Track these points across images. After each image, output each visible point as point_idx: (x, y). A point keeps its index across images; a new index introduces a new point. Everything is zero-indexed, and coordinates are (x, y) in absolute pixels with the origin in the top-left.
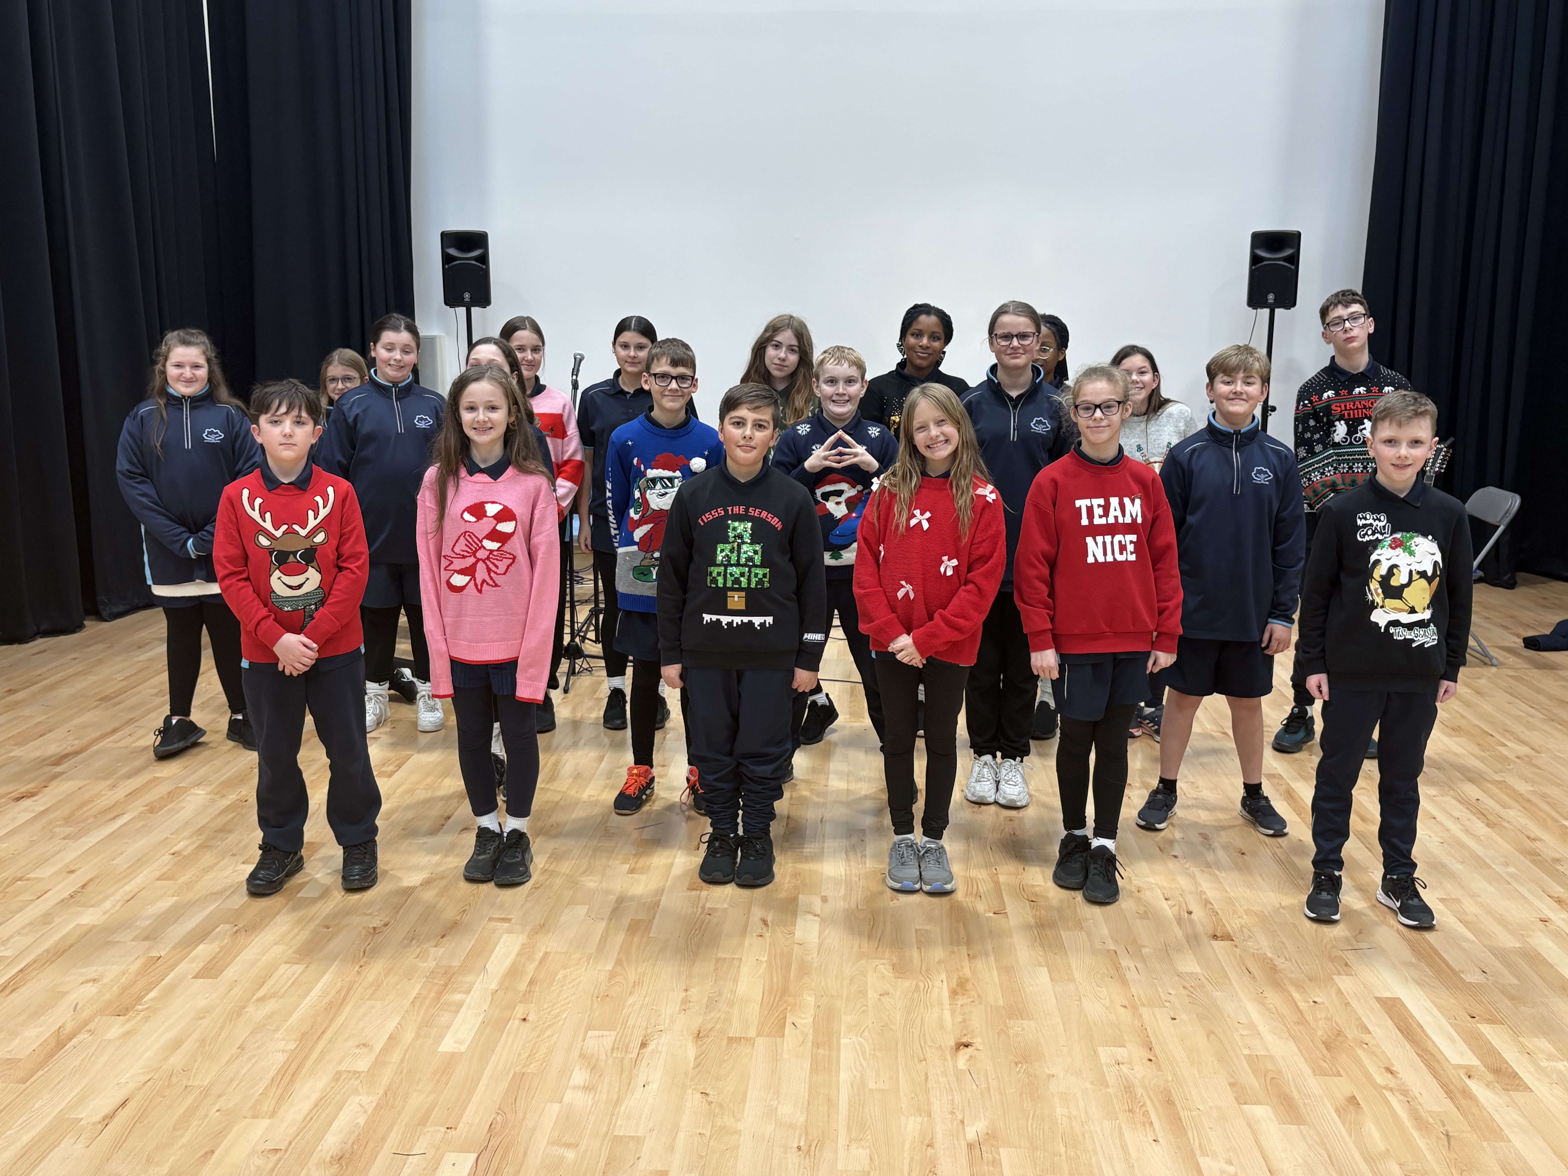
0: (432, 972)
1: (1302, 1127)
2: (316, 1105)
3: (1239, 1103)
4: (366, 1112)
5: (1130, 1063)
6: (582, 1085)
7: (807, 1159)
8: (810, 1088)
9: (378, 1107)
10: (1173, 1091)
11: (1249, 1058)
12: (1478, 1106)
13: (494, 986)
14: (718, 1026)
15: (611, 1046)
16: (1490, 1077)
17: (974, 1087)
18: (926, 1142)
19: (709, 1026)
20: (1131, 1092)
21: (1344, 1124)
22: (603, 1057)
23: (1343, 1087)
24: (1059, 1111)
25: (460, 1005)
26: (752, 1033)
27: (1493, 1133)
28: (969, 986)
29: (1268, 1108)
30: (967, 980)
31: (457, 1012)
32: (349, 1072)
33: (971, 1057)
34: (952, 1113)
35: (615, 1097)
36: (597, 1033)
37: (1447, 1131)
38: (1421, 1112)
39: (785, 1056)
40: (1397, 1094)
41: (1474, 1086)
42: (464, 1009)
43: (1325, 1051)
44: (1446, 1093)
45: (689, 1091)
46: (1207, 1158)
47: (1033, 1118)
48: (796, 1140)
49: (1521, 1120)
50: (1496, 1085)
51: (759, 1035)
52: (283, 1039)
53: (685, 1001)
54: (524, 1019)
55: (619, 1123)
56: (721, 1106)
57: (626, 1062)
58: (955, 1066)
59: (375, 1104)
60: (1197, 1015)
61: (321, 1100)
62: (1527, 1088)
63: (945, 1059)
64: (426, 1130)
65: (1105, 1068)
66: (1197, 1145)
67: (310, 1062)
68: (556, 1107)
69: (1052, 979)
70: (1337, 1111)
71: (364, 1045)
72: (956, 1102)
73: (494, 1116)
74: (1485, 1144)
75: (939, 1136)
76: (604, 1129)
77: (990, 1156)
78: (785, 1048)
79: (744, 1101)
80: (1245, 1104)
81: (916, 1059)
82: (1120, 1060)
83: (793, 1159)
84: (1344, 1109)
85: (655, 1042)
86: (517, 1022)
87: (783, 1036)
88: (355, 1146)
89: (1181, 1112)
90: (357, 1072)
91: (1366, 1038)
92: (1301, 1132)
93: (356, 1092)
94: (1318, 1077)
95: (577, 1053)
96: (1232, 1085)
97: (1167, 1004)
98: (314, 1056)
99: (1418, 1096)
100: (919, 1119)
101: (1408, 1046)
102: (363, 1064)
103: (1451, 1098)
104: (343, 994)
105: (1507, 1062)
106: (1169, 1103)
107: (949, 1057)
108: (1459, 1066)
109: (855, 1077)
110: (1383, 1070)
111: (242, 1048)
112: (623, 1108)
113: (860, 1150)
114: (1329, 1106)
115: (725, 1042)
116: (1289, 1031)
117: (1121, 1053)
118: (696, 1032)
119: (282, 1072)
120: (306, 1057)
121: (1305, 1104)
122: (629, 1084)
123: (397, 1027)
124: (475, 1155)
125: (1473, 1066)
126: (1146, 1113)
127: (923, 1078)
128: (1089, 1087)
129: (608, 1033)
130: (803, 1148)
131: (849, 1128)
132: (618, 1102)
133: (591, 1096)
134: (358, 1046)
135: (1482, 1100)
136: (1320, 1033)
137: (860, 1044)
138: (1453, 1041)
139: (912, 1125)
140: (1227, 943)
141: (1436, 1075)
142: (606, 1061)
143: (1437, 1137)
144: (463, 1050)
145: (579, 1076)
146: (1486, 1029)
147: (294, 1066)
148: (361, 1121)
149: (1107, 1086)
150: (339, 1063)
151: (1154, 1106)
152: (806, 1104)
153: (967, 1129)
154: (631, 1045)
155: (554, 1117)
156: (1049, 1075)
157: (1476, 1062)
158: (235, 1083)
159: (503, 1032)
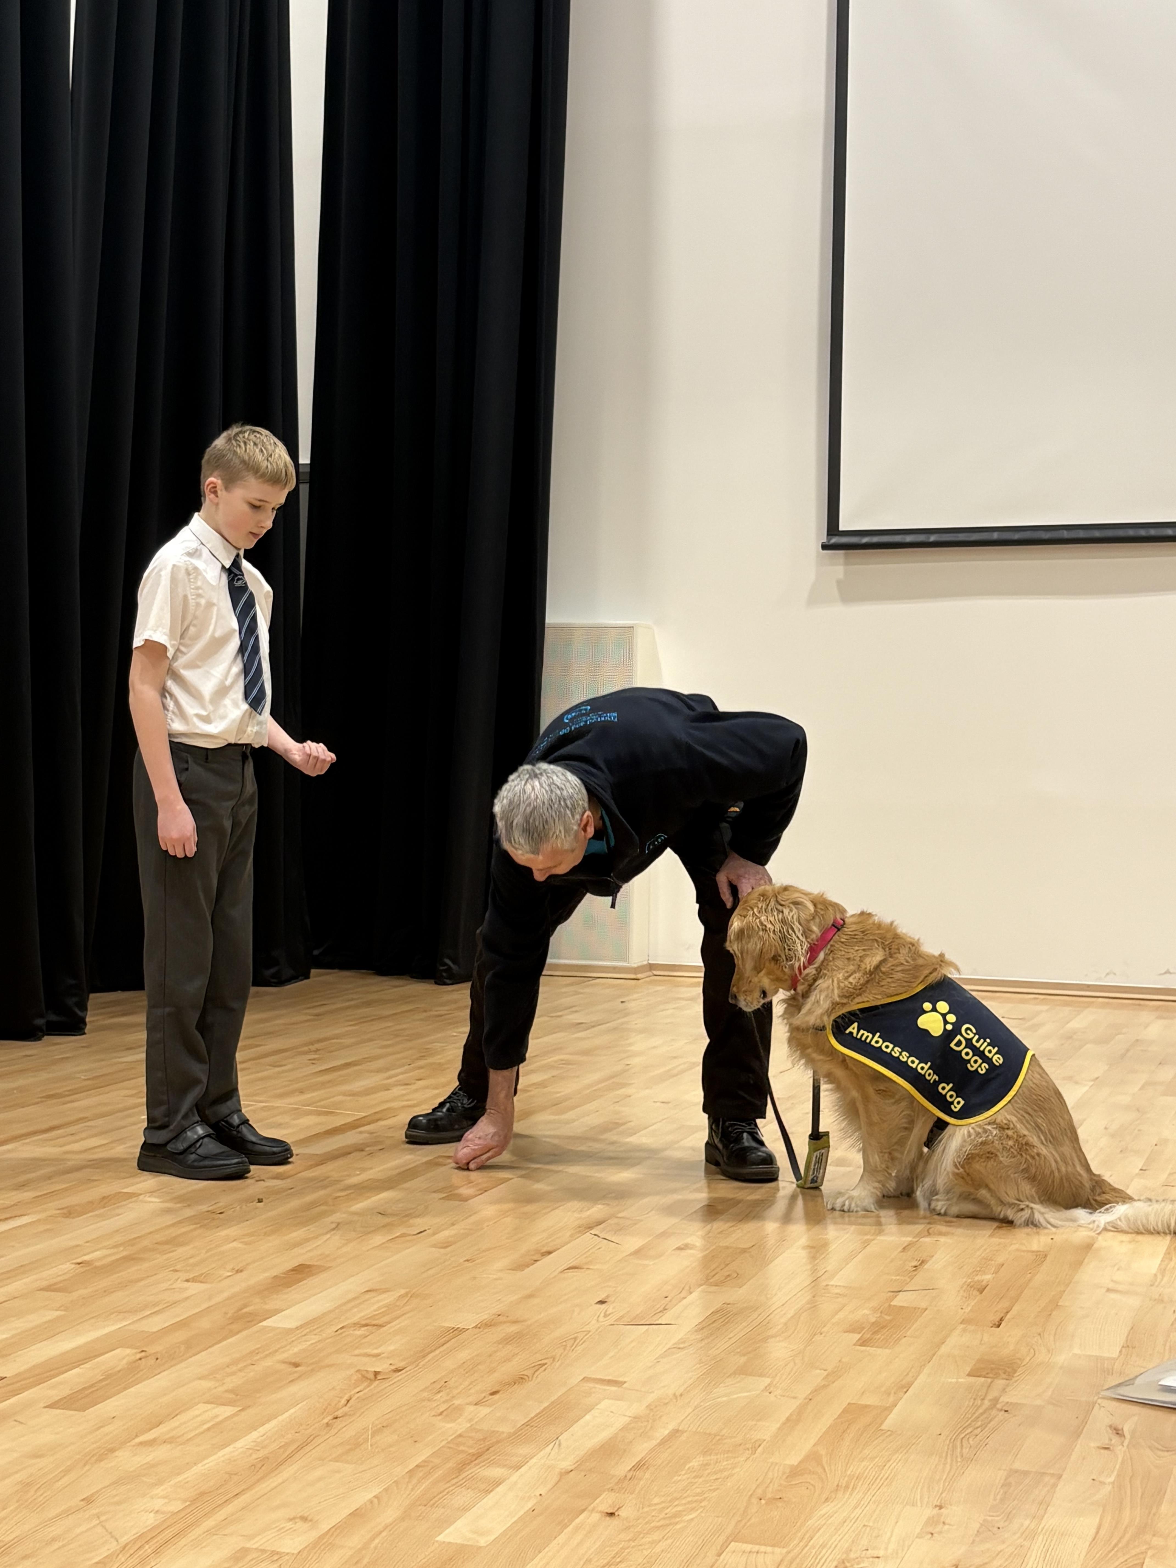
0: (460, 1436)
13: (566, 1464)
25: (498, 1483)
31: (488, 1492)
42: (500, 1489)
52: (164, 1497)
53: (935, 1522)
54: (612, 1514)
67: (197, 1531)
71: (304, 1519)
86: (596, 1517)
90: (278, 1553)
98: (210, 1523)
102: (291, 1544)
104: (292, 1448)
111: (88, 1500)
123: (371, 1502)
129: (769, 1549)
134: (290, 1520)
144: (483, 1544)
150: (250, 1538)
158: (56, 1545)
159: (566, 1526)
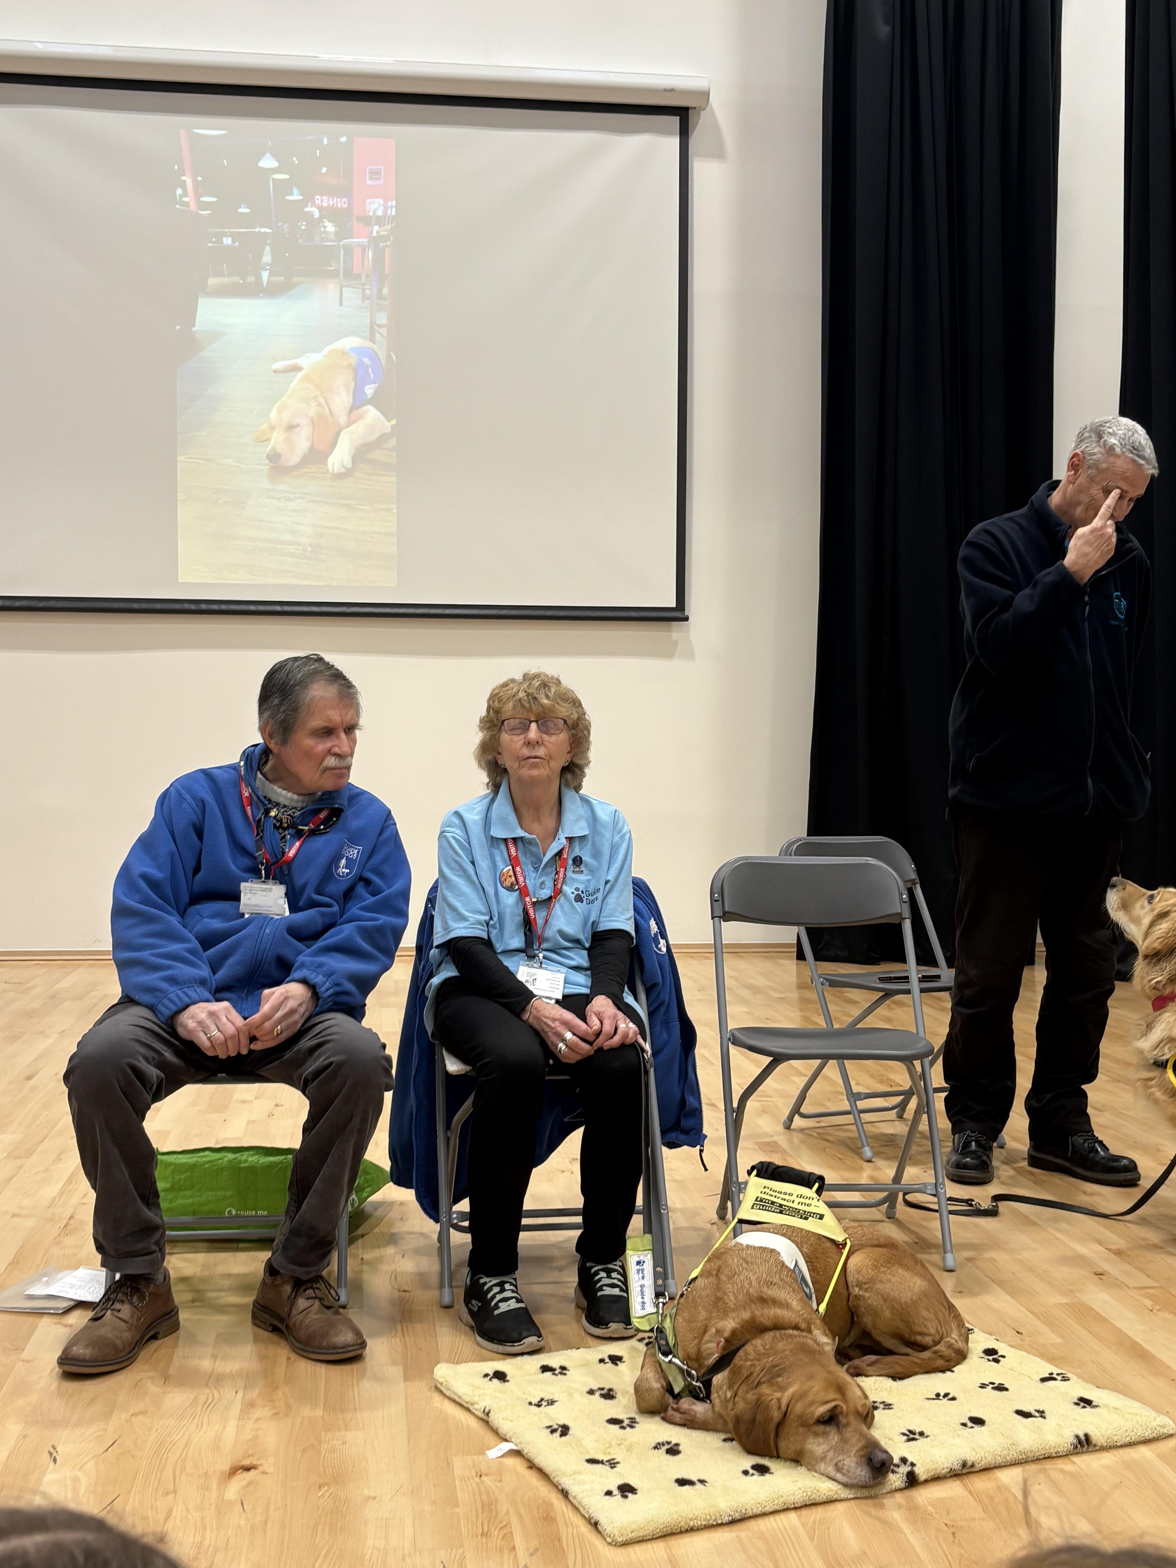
20: (491, 1510)
33: (249, 1484)
126: (508, 1537)
149: (456, 1505)
156: (370, 1497)
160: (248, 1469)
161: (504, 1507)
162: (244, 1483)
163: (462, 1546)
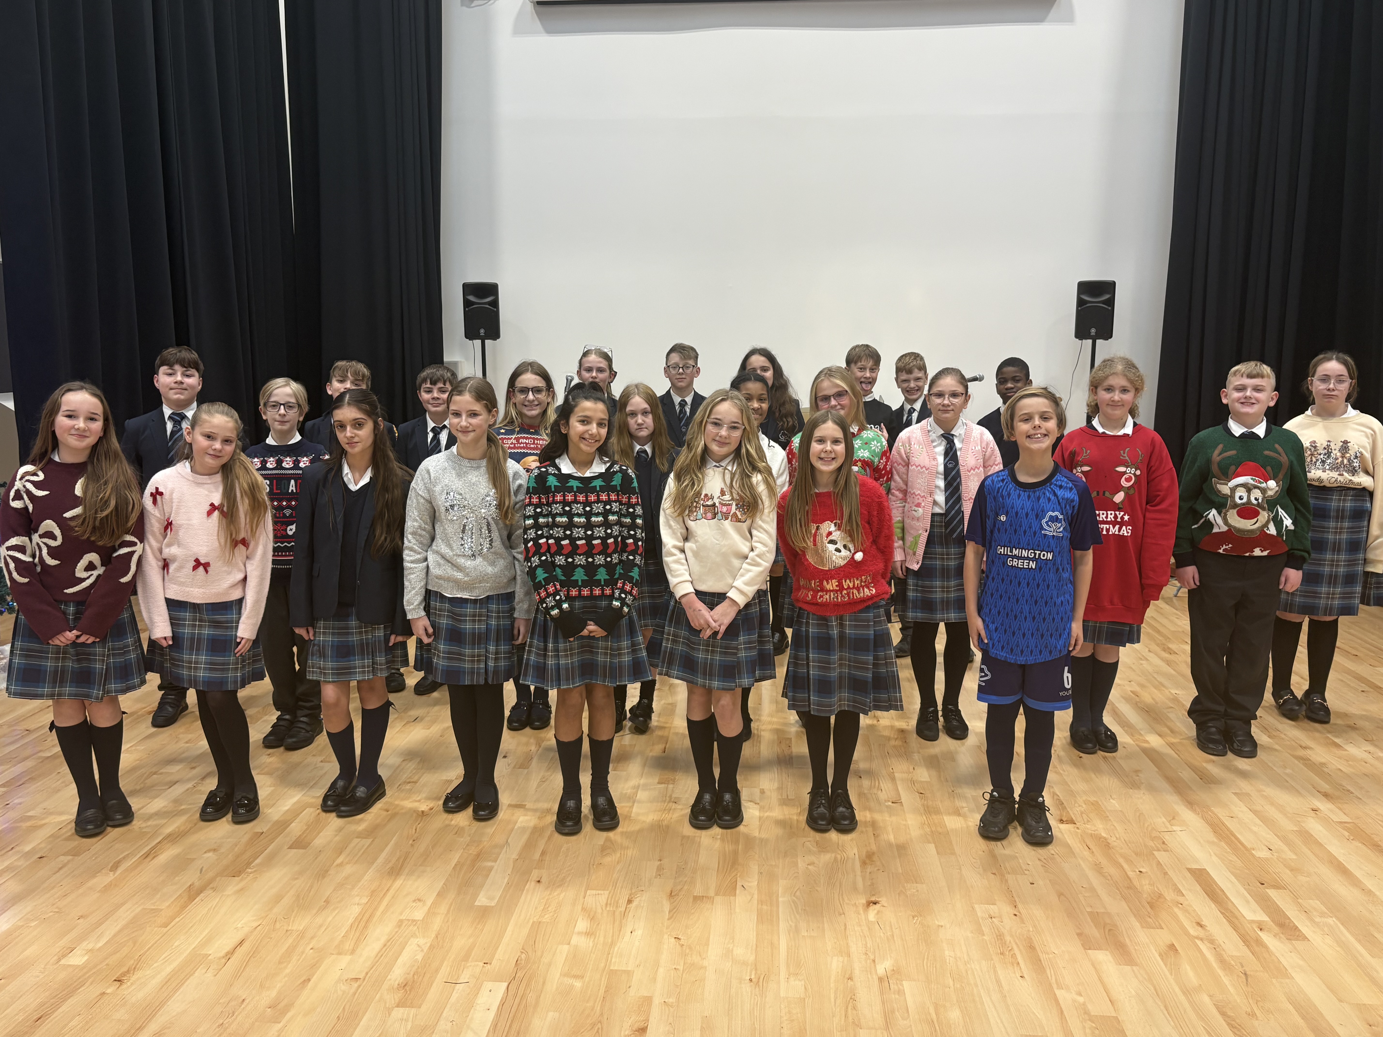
1: (1134, 968)
2: (385, 945)
3: (1085, 949)
4: (422, 950)
5: (1000, 917)
6: (585, 931)
7: (757, 989)
8: (757, 935)
9: (432, 947)
10: (1033, 938)
11: (1090, 914)
12: (1268, 951)
13: (515, 856)
14: (686, 887)
15: (605, 902)
16: (1276, 929)
17: (882, 934)
18: (847, 976)
19: (679, 887)
20: (1001, 940)
21: (1166, 965)
22: (599, 911)
23: (1164, 937)
24: (947, 953)
25: (490, 869)
26: (712, 893)
27: (1281, 972)
28: (875, 858)
29: (1107, 953)
30: (873, 853)
31: (488, 876)
32: (409, 920)
33: (878, 912)
34: (866, 954)
35: (610, 941)
36: (594, 892)
37: (1244, 970)
38: (1225, 956)
39: (737, 910)
40: (1206, 942)
41: (1265, 937)
42: (493, 873)
43: (1149, 909)
44: (1244, 942)
45: (666, 936)
46: (1063, 991)
47: (927, 959)
48: (748, 974)
49: (1301, 963)
50: (1281, 935)
51: (717, 894)
52: (358, 895)
53: (660, 869)
54: (539, 881)
55: (613, 960)
56: (690, 948)
57: (617, 913)
58: (867, 919)
59: (429, 945)
60: (1050, 881)
61: (388, 941)
62: (1305, 938)
63: (859, 914)
64: (469, 964)
65: (981, 920)
66: (1053, 981)
67: (378, 913)
68: (566, 947)
69: (938, 853)
70: (1160, 955)
71: (419, 900)
72: (868, 945)
73: (519, 954)
74: (1274, 981)
75: (857, 972)
76: (603, 965)
77: (896, 987)
78: (737, 905)
79: (707, 944)
80: (1090, 949)
81: (837, 913)
82: (993, 915)
83: (747, 988)
84: (1165, 954)
85: (638, 899)
86: (533, 883)
87: (735, 895)
88: (416, 977)
89: (1040, 954)
90: (415, 920)
91: (1181, 899)
92: (1133, 971)
93: (414, 935)
94: (1145, 930)
95: (580, 908)
96: (1079, 935)
97: (1027, 872)
98: (382, 908)
99: (1222, 944)
100: (841, 959)
101: (1213, 906)
102: (419, 914)
103: (1248, 946)
104: (401, 860)
105: (1289, 919)
106: (1031, 948)
107: (861, 912)
108: (1253, 921)
109: (791, 926)
110: (1195, 924)
111: (327, 902)
112: (616, 949)
113: (797, 982)
114: (1154, 951)
115: (691, 900)
116: (1121, 894)
117: (993, 909)
118: (669, 891)
119: (358, 920)
120: (376, 909)
121: (1135, 950)
122: (620, 930)
123: (443, 887)
124: (505, 984)
125: (1263, 921)
126: (1014, 956)
127: (843, 928)
128: (970, 935)
129: (602, 892)
130: (754, 980)
131: (788, 966)
132: (612, 944)
133: (592, 940)
134: (414, 901)
135: (1272, 948)
136: (1145, 896)
137: (794, 902)
138: (1248, 902)
139: (835, 964)
140: (1070, 826)
141: (1235, 928)
142: (602, 913)
143: (1238, 976)
144: (493, 904)
145: (582, 925)
146: (1272, 893)
147: (367, 915)
148: (419, 957)
149: (984, 935)
150: (401, 914)
151: (1020, 950)
152: (754, 946)
153: (878, 967)
154: (620, 901)
155: (565, 956)
156: (939, 926)
157: (1266, 918)
158: (323, 929)
159: (523, 890)
160: (875, 903)
161: (1008, 938)
162: (876, 911)
163: (992, 959)
